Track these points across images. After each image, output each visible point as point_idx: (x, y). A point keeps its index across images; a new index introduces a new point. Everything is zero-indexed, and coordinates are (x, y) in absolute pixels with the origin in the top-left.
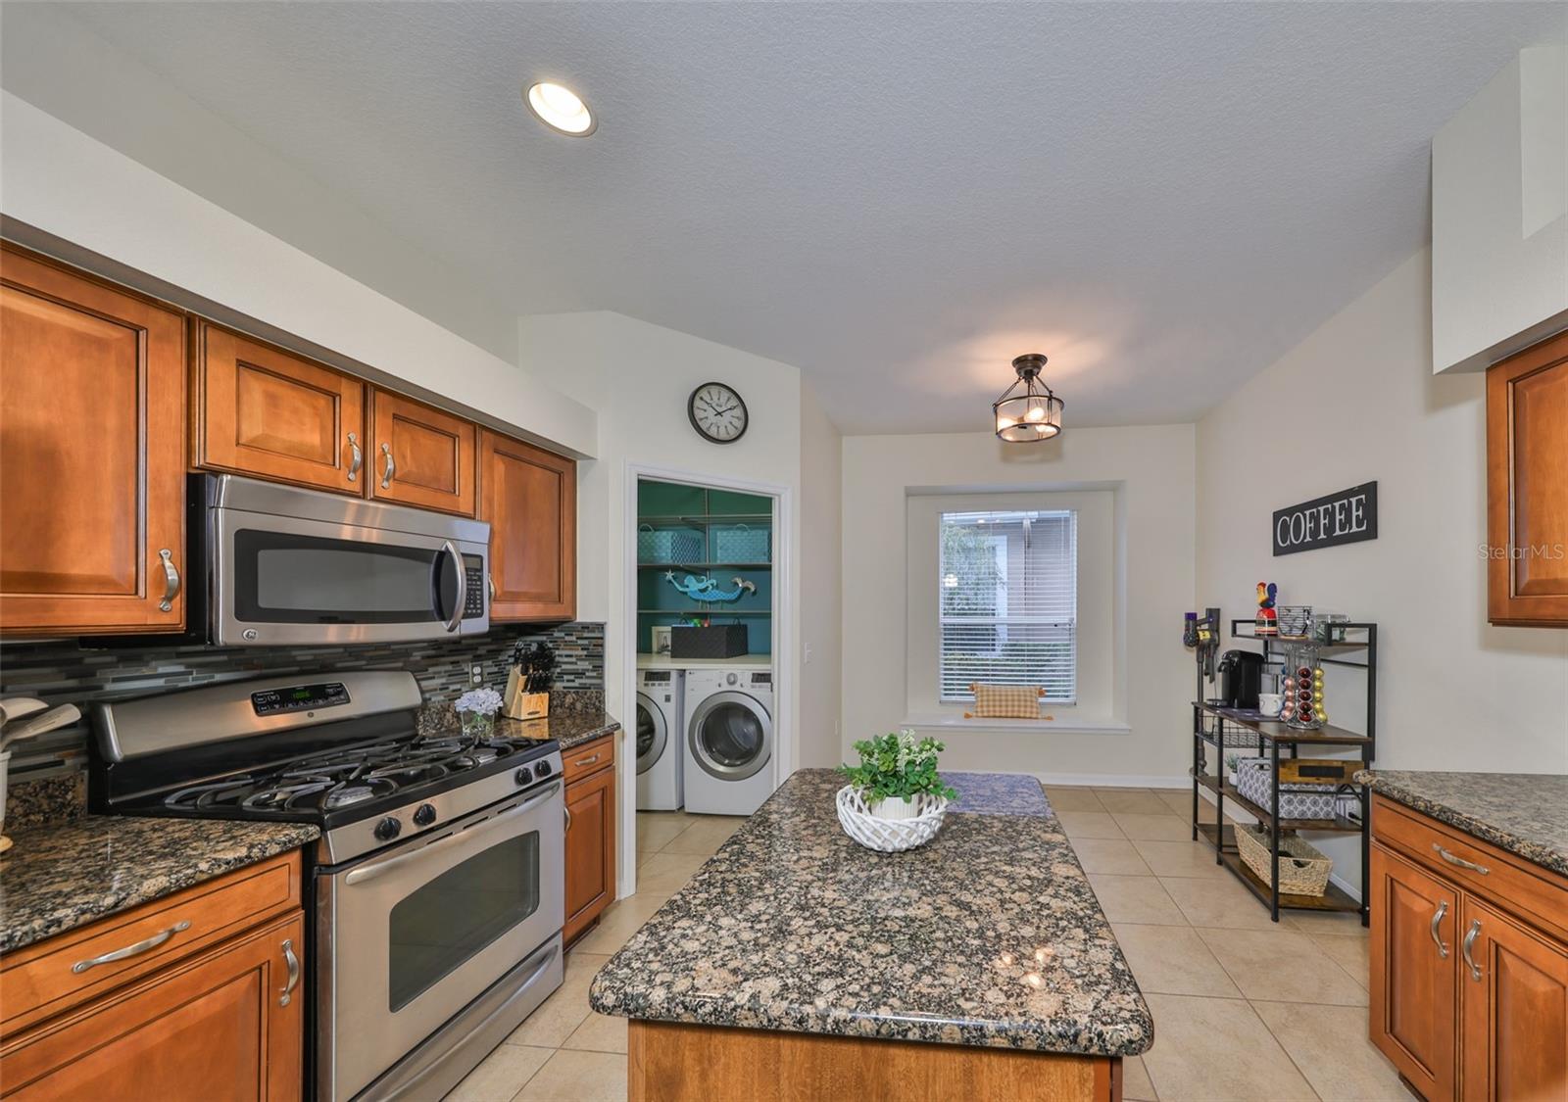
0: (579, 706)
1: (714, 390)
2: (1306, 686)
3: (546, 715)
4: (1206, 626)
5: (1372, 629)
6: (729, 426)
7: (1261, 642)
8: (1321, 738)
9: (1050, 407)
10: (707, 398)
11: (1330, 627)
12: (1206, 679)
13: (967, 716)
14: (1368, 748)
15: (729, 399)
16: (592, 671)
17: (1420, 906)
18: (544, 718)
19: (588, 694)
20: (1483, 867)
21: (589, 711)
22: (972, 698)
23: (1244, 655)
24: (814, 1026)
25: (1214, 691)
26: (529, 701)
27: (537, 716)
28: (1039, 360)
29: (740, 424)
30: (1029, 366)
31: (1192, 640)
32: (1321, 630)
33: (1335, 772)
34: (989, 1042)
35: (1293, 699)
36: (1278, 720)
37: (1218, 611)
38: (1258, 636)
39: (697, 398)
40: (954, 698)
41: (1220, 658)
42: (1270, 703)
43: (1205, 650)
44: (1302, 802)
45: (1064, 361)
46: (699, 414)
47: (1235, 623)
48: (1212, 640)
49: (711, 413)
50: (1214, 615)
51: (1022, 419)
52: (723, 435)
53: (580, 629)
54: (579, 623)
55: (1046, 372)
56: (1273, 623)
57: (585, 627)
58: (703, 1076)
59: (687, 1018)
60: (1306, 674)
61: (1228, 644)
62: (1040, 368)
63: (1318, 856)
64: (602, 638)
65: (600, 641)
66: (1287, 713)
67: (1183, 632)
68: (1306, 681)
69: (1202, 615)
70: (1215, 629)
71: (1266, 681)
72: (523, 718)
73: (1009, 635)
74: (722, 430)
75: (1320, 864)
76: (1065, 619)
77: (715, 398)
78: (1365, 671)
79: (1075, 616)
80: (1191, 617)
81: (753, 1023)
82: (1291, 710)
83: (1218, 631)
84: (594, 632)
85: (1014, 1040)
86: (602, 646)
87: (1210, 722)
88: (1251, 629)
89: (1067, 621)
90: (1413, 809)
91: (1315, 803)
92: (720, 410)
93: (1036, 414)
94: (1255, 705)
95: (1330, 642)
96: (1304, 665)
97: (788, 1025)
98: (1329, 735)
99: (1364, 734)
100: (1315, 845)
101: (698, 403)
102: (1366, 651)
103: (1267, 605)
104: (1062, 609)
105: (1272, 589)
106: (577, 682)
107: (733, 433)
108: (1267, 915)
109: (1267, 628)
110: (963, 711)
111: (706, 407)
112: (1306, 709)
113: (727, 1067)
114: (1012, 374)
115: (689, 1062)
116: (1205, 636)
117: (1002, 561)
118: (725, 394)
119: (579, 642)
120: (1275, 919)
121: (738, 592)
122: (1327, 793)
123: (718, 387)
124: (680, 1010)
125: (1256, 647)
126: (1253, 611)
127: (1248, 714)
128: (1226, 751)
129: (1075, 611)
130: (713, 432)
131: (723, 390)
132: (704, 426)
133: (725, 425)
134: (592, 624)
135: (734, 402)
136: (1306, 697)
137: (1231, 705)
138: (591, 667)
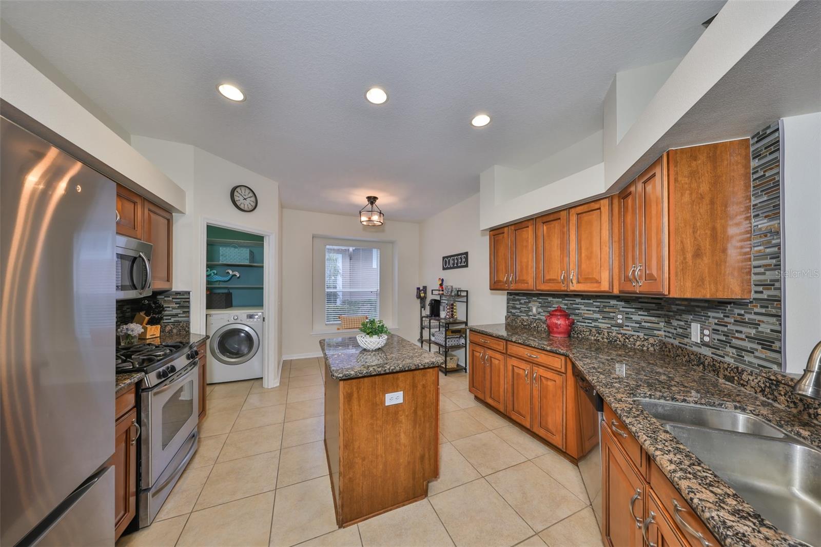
0: (175, 331)
1: (243, 189)
2: (452, 308)
3: (159, 336)
4: (422, 292)
5: (467, 291)
6: (249, 205)
7: (439, 296)
8: (456, 323)
9: (380, 216)
10: (240, 192)
11: (458, 291)
12: (423, 309)
13: (338, 329)
14: (466, 323)
15: (249, 193)
16: (182, 314)
17: (478, 354)
18: (158, 337)
19: (181, 325)
20: (489, 341)
21: (182, 333)
22: (340, 322)
23: (435, 300)
24: (387, 371)
25: (427, 311)
26: (151, 329)
27: (154, 336)
28: (375, 198)
29: (254, 204)
30: (372, 200)
31: (419, 297)
32: (456, 292)
33: (458, 331)
34: (420, 367)
35: (449, 312)
36: (445, 319)
37: (426, 287)
38: (439, 294)
39: (235, 191)
40: (331, 322)
41: (428, 302)
42: (443, 314)
43: (422, 300)
44: (452, 341)
45: (384, 200)
46: (236, 198)
47: (432, 290)
48: (424, 296)
49: (241, 198)
50: (425, 288)
51: (370, 218)
52: (246, 208)
53: (174, 294)
54: (174, 292)
55: (377, 202)
56: (443, 291)
57: (178, 293)
58: (358, 392)
59: (360, 375)
60: (452, 305)
61: (430, 297)
62: (376, 201)
63: (455, 356)
64: (189, 298)
65: (188, 300)
66: (447, 316)
67: (416, 294)
68: (452, 307)
69: (421, 288)
70: (425, 293)
71: (441, 308)
72: (147, 338)
73: (343, 296)
74: (246, 206)
75: (456, 358)
76: (375, 290)
77: (243, 192)
78: (465, 303)
79: (379, 289)
80: (418, 289)
81: (375, 373)
82: (448, 315)
83: (426, 293)
84: (184, 295)
85: (424, 366)
86: (189, 302)
87: (426, 323)
88: (437, 292)
89: (376, 290)
90: (477, 332)
91: (454, 341)
92: (245, 197)
93: (375, 218)
94: (438, 315)
95: (458, 295)
96: (452, 302)
97: (382, 372)
98: (458, 321)
99: (465, 320)
100: (454, 353)
101: (236, 193)
102: (466, 298)
103: (441, 285)
104: (373, 285)
105: (443, 280)
106: (173, 320)
107: (251, 208)
108: (444, 375)
109: (441, 292)
110: (336, 327)
111: (239, 195)
112: (452, 315)
113: (364, 388)
114: (366, 202)
115: (354, 390)
116: (422, 295)
117: (340, 264)
118: (248, 191)
119: (174, 300)
120: (446, 375)
121: (230, 277)
122: (457, 338)
123: (245, 188)
124: (359, 374)
125: (438, 298)
126: (437, 287)
127: (437, 318)
128: (431, 330)
129: (379, 287)
130: (242, 207)
131: (247, 189)
132: (238, 203)
133: (248, 203)
134: (182, 292)
135: (251, 194)
136: (452, 311)
137: (432, 316)
138: (182, 312)
